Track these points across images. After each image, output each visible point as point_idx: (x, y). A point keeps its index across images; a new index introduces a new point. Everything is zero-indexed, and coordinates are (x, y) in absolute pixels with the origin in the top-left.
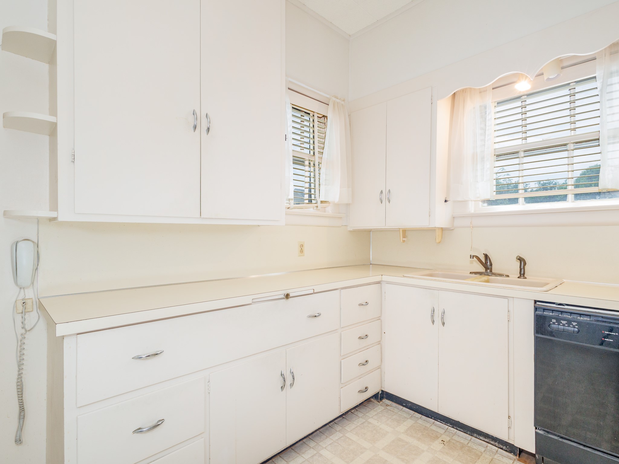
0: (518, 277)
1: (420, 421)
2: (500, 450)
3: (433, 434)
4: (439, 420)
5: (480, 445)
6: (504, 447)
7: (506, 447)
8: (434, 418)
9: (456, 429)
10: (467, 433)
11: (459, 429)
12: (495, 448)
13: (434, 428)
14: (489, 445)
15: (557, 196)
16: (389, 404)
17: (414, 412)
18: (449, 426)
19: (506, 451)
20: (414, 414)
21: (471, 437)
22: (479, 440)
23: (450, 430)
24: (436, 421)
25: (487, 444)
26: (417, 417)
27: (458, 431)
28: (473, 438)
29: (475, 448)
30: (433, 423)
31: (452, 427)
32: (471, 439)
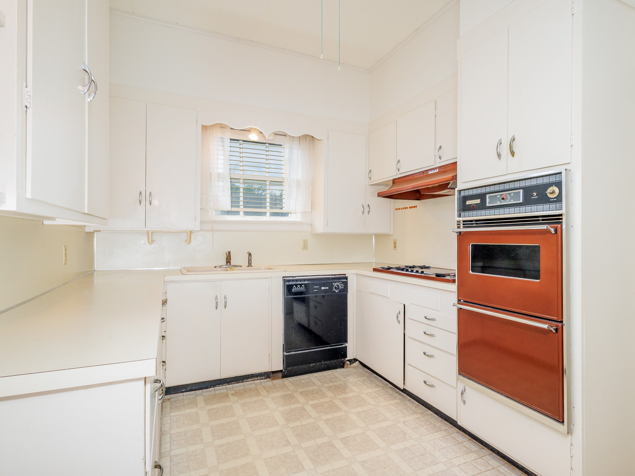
0: (248, 266)
1: (204, 394)
2: (261, 380)
3: (222, 395)
4: (217, 385)
5: (251, 384)
6: (263, 378)
7: (264, 376)
8: (213, 386)
9: (231, 384)
10: (239, 383)
11: (233, 383)
12: (258, 381)
13: (217, 392)
14: (255, 381)
15: (259, 212)
16: (169, 398)
17: (194, 391)
18: (226, 385)
19: (265, 379)
20: (195, 393)
21: (243, 383)
22: (248, 382)
23: (228, 387)
24: (215, 388)
25: (253, 381)
26: (200, 393)
27: (233, 385)
28: (244, 383)
29: (250, 387)
30: (214, 389)
31: (228, 385)
32: (243, 384)
